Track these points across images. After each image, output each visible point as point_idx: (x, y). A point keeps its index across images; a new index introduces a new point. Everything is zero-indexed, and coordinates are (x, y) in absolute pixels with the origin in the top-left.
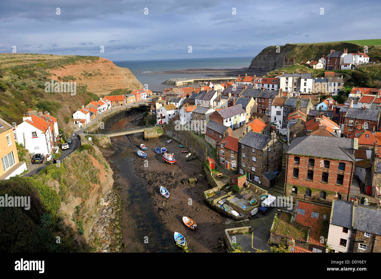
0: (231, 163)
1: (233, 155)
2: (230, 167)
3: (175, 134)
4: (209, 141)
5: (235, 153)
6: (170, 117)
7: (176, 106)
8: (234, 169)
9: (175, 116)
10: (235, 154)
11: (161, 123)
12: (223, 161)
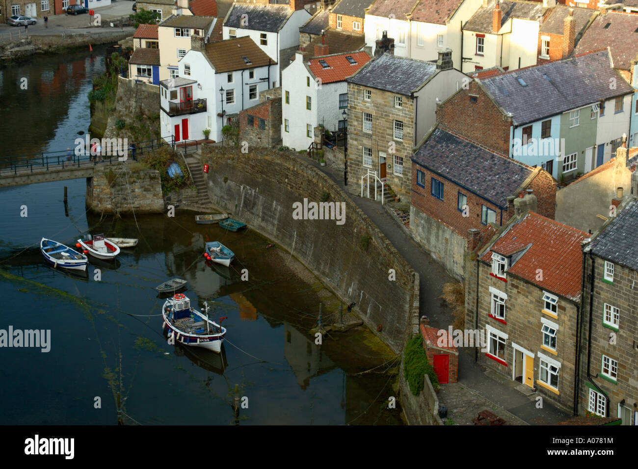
0: (540, 354)
1: (554, 315)
2: (536, 378)
3: (256, 197)
4: (433, 239)
5: (563, 303)
6: (233, 108)
7: (262, 47)
8: (555, 390)
9: (257, 100)
10: (564, 309)
11: (185, 136)
12: (502, 346)
